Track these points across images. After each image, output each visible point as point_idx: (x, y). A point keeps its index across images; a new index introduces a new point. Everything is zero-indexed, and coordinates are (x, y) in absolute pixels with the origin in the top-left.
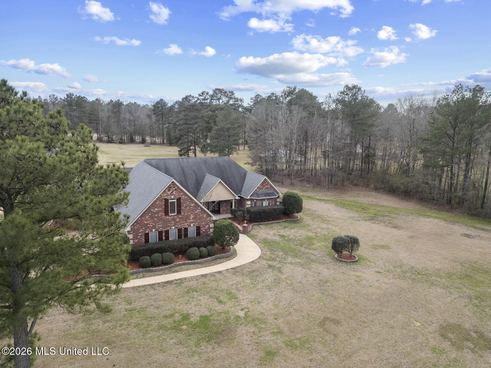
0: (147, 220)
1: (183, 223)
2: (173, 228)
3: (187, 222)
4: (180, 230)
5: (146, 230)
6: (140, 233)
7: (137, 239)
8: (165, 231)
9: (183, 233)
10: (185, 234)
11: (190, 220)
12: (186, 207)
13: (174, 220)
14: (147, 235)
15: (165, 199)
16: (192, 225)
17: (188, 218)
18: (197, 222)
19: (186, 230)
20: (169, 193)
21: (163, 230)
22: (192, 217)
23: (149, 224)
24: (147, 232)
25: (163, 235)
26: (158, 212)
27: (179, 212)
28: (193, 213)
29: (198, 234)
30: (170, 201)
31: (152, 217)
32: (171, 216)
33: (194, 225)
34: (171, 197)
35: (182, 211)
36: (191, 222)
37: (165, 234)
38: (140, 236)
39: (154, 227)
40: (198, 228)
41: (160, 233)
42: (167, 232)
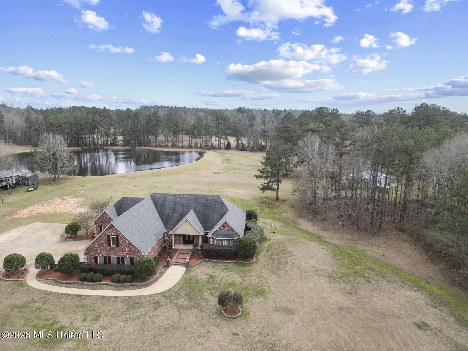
0: (96, 248)
1: (121, 253)
2: (114, 255)
3: (124, 253)
4: (118, 258)
5: (95, 254)
6: (92, 255)
7: (90, 259)
8: (108, 257)
9: (121, 261)
10: (122, 262)
11: (126, 252)
12: (123, 242)
13: (114, 250)
14: (96, 258)
15: (108, 235)
16: (127, 256)
17: (124, 250)
18: (131, 254)
19: (123, 258)
20: (110, 231)
21: (107, 256)
22: (127, 250)
23: (97, 250)
24: (96, 255)
25: (107, 260)
26: (103, 243)
27: (118, 245)
28: (128, 248)
29: (132, 263)
30: (111, 237)
31: (99, 246)
32: (112, 247)
33: (129, 256)
34: (112, 234)
35: (119, 245)
36: (126, 254)
37: (108, 259)
38: (92, 257)
39: (101, 253)
40: (132, 259)
41: (105, 258)
42: (110, 258)
